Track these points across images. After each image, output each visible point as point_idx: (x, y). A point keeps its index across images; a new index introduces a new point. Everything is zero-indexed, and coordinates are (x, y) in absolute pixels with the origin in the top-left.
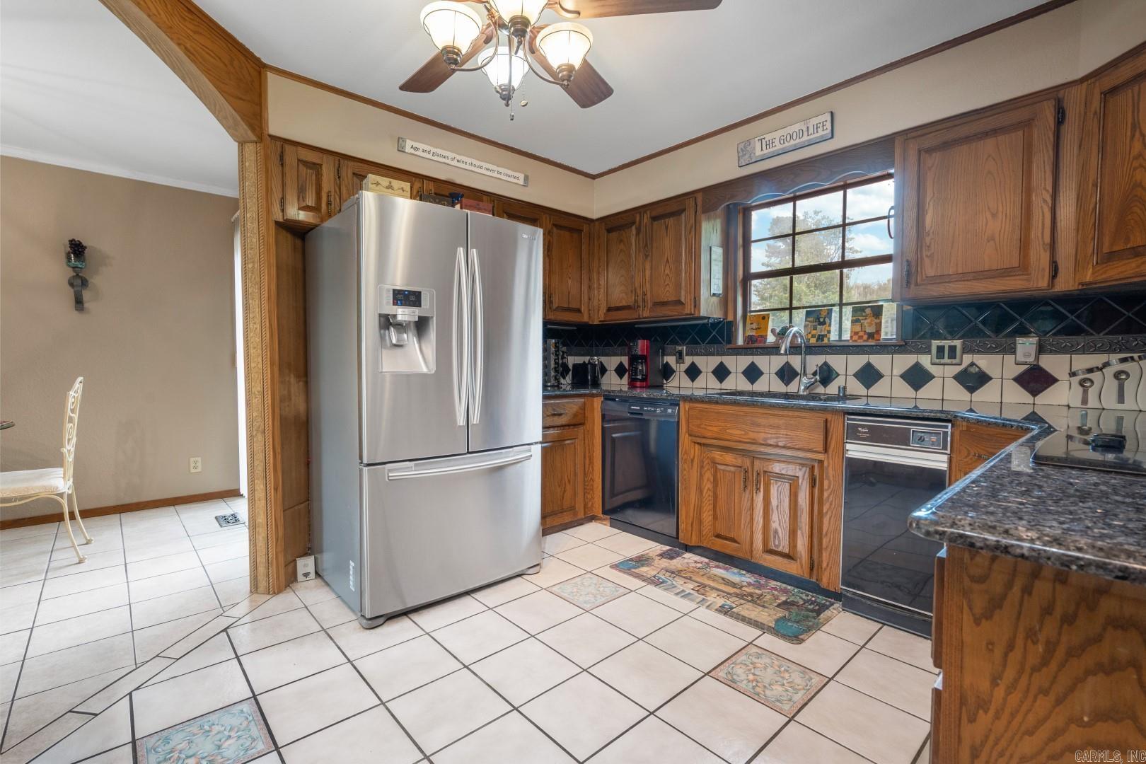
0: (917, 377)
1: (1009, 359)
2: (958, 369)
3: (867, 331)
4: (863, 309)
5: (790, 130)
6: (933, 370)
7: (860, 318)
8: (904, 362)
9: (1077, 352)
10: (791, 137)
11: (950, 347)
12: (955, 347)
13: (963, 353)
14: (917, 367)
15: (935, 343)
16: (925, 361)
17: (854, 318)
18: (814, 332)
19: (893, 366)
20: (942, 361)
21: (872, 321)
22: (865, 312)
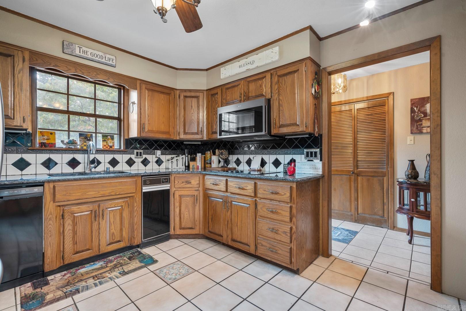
0: (130, 163)
1: (154, 156)
2: (142, 159)
3: (109, 145)
4: (107, 136)
5: (98, 53)
6: (135, 160)
7: (106, 140)
8: (126, 157)
9: (167, 155)
10: (97, 56)
11: (140, 152)
12: (141, 152)
13: (143, 154)
14: (131, 159)
15: (135, 151)
16: (133, 157)
17: (103, 139)
18: (85, 144)
19: (122, 158)
20: (138, 157)
21: (111, 141)
22: (107, 137)
